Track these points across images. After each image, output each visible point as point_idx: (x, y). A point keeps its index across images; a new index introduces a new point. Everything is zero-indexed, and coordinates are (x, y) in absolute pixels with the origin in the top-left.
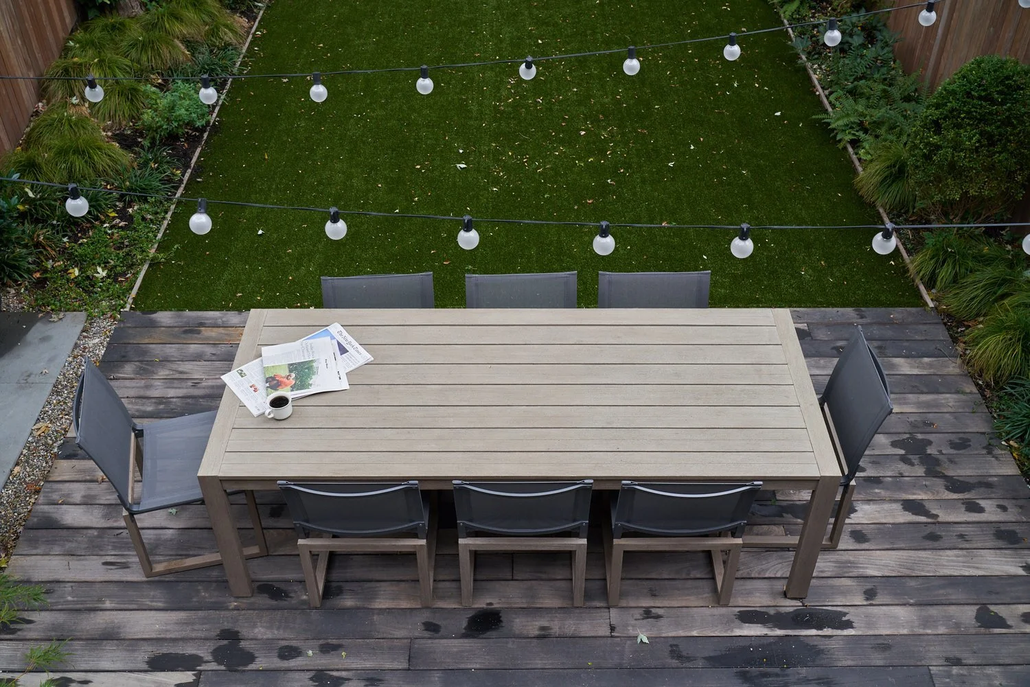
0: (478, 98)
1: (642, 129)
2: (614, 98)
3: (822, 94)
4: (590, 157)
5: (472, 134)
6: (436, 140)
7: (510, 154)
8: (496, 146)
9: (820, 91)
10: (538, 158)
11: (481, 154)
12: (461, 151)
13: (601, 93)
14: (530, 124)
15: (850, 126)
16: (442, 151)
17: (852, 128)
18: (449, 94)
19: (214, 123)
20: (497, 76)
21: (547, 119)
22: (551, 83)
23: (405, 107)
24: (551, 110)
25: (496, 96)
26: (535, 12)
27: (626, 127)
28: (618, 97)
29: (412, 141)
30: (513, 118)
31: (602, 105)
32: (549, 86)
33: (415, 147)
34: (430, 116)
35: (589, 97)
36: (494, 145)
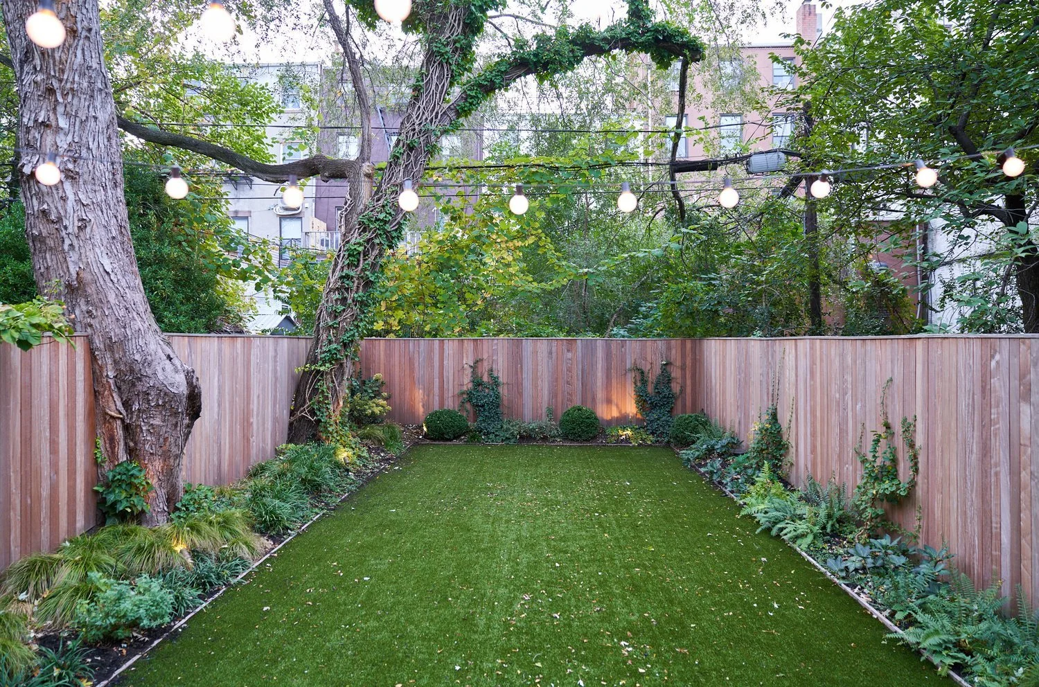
0: (487, 613)
1: (681, 648)
2: (641, 615)
3: (881, 616)
4: (621, 679)
5: (475, 650)
6: (430, 654)
7: (519, 672)
8: (502, 663)
9: (876, 614)
10: (555, 678)
11: (482, 672)
12: (458, 668)
13: (625, 610)
14: (545, 640)
15: (944, 646)
16: (434, 668)
17: (947, 648)
18: (456, 608)
19: (177, 629)
20: (510, 593)
21: (566, 635)
22: (569, 600)
23: (402, 620)
24: (570, 626)
25: (507, 611)
26: (553, 543)
27: (660, 645)
28: (646, 615)
29: (400, 655)
30: (525, 633)
31: (629, 622)
32: (567, 602)
33: (402, 662)
34: (429, 629)
35: (613, 614)
36: (500, 661)
